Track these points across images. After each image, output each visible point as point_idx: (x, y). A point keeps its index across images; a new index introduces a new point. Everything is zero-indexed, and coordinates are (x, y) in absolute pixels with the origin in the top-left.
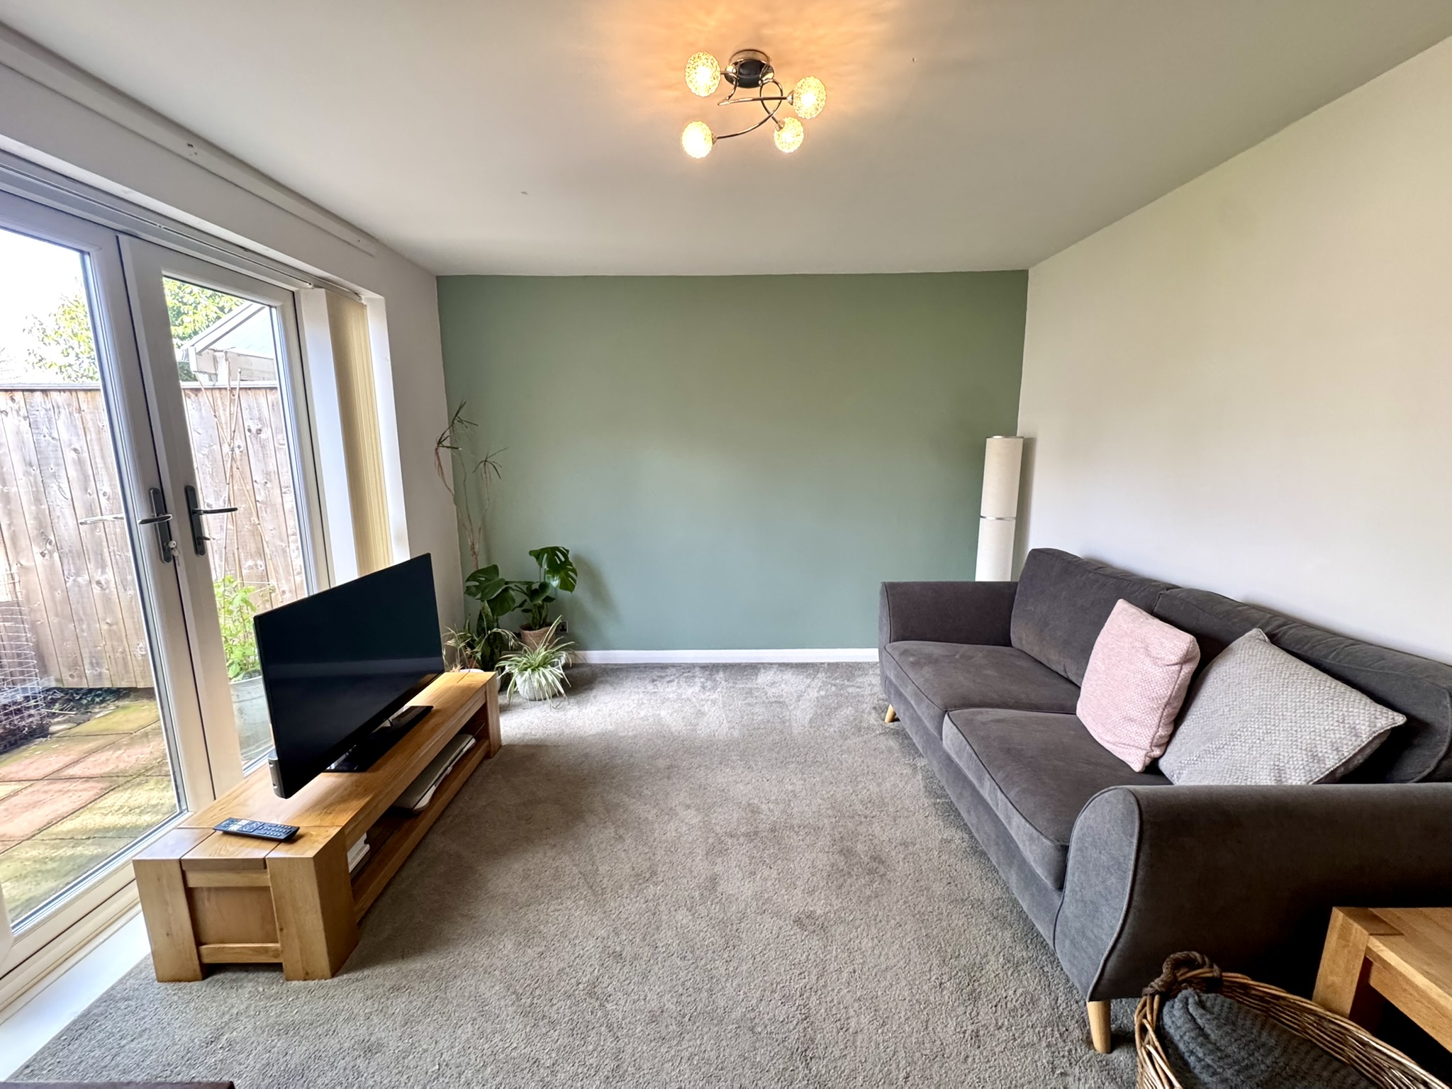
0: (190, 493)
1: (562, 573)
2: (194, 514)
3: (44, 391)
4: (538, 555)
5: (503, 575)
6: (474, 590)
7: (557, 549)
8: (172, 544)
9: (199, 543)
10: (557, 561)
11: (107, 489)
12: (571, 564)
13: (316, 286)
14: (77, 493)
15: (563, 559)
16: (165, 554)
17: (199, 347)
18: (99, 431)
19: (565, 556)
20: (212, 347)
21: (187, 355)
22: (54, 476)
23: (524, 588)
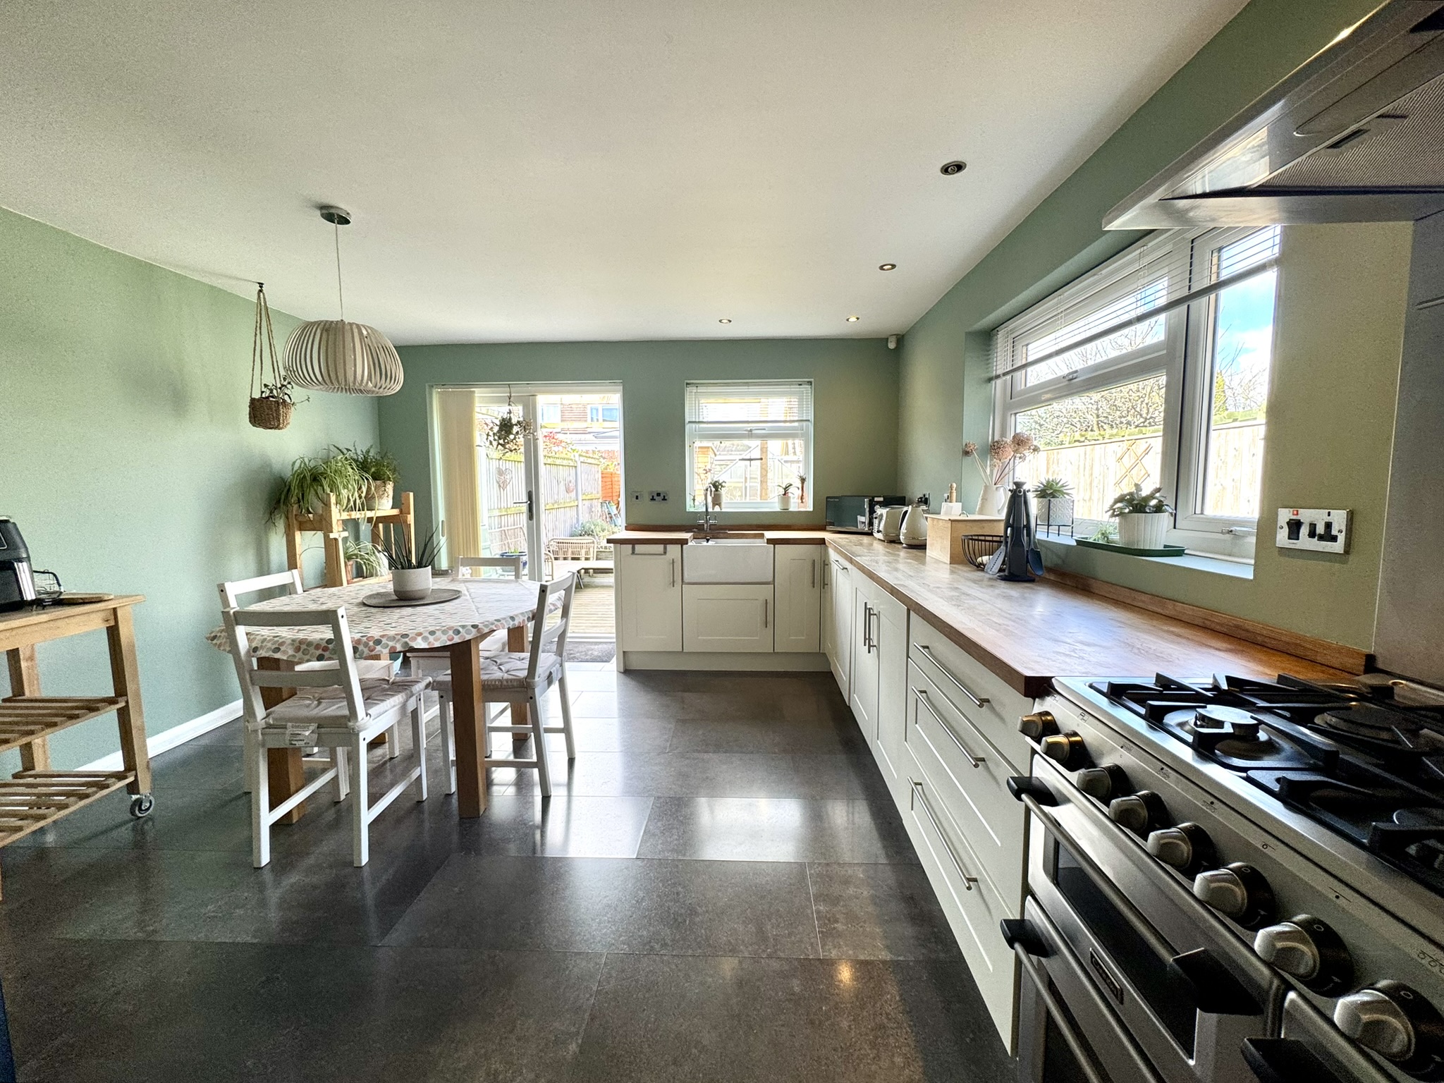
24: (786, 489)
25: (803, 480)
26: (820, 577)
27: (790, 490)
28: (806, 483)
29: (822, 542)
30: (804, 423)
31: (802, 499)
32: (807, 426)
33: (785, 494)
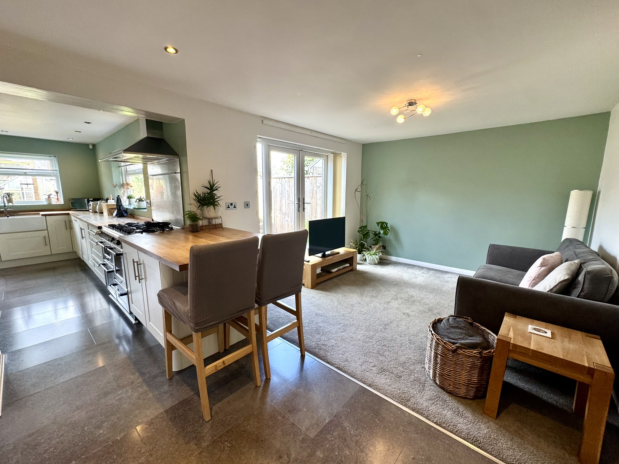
0: (304, 199)
1: (385, 230)
2: (304, 203)
3: (284, 178)
4: (378, 223)
5: (369, 228)
6: (360, 231)
7: (385, 223)
8: (300, 209)
9: (304, 209)
10: (383, 225)
11: (291, 199)
12: (388, 228)
13: (332, 154)
14: (287, 200)
15: (386, 226)
16: (299, 211)
17: (311, 167)
18: (292, 186)
19: (387, 225)
20: (314, 166)
21: (308, 169)
22: (283, 196)
23: (374, 233)
24: (49, 196)
25: (57, 193)
26: (69, 226)
27: (51, 196)
28: (58, 194)
29: (68, 214)
30: (55, 172)
31: (58, 199)
32: (56, 173)
33: (49, 198)
